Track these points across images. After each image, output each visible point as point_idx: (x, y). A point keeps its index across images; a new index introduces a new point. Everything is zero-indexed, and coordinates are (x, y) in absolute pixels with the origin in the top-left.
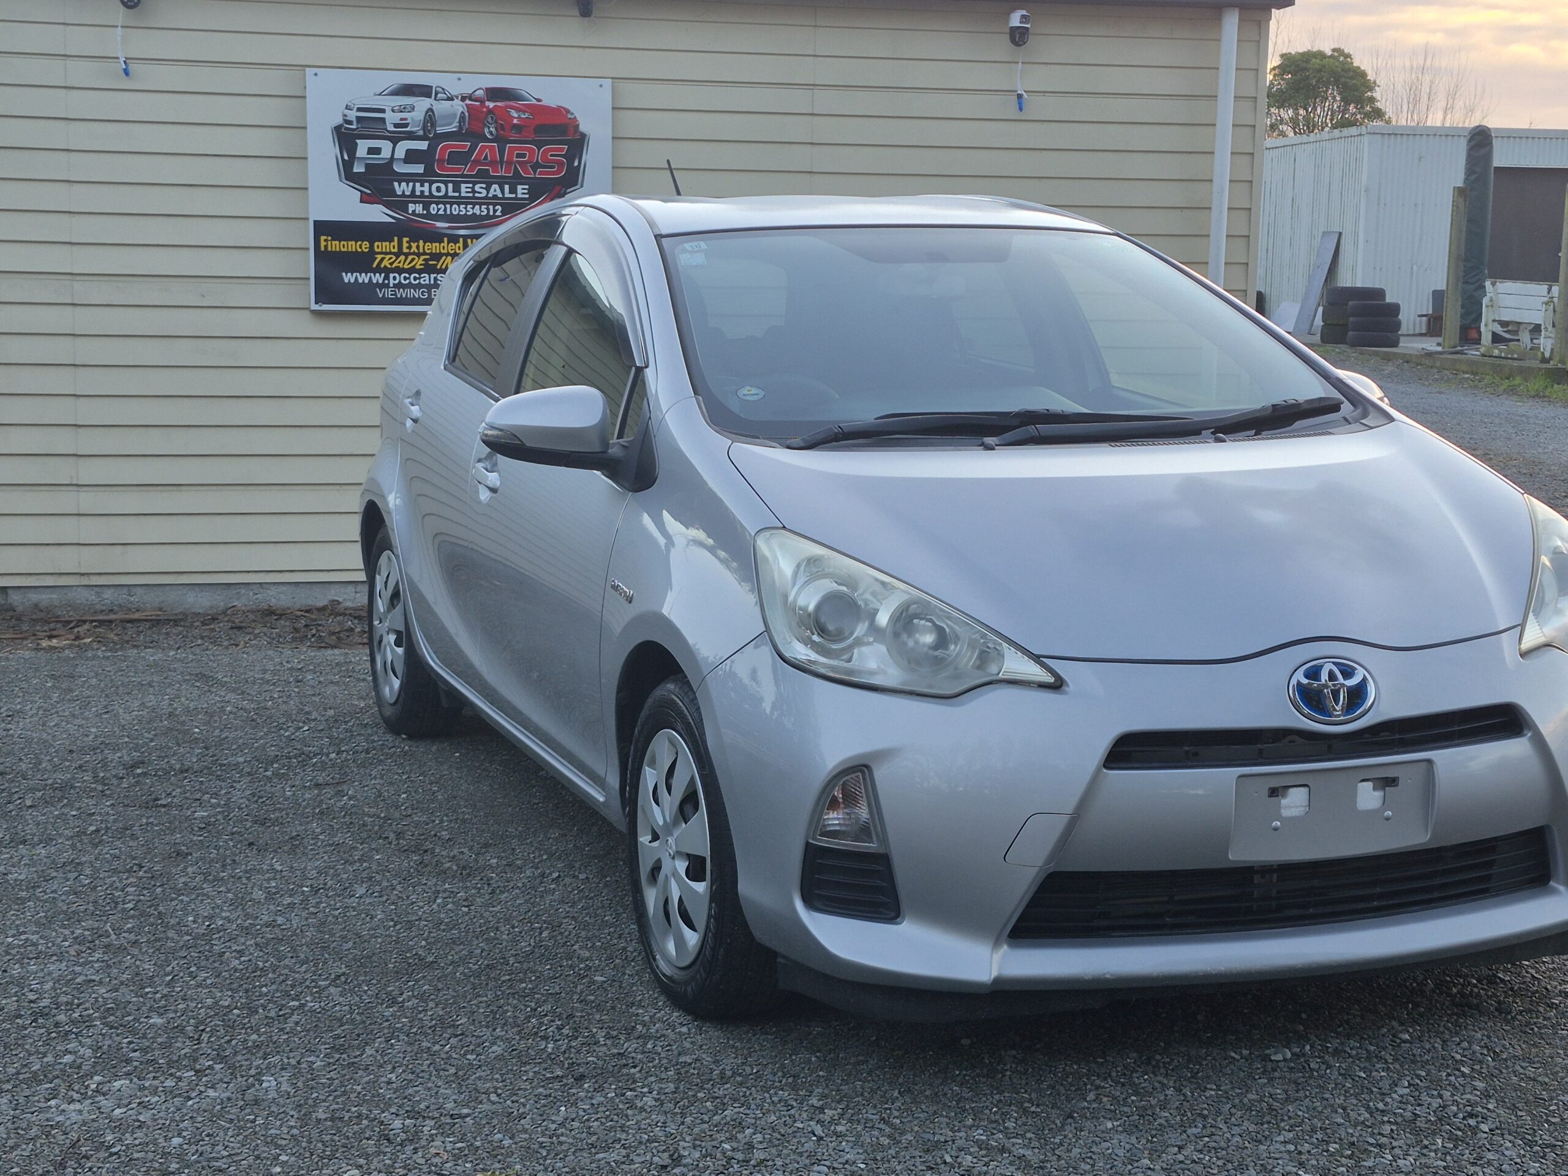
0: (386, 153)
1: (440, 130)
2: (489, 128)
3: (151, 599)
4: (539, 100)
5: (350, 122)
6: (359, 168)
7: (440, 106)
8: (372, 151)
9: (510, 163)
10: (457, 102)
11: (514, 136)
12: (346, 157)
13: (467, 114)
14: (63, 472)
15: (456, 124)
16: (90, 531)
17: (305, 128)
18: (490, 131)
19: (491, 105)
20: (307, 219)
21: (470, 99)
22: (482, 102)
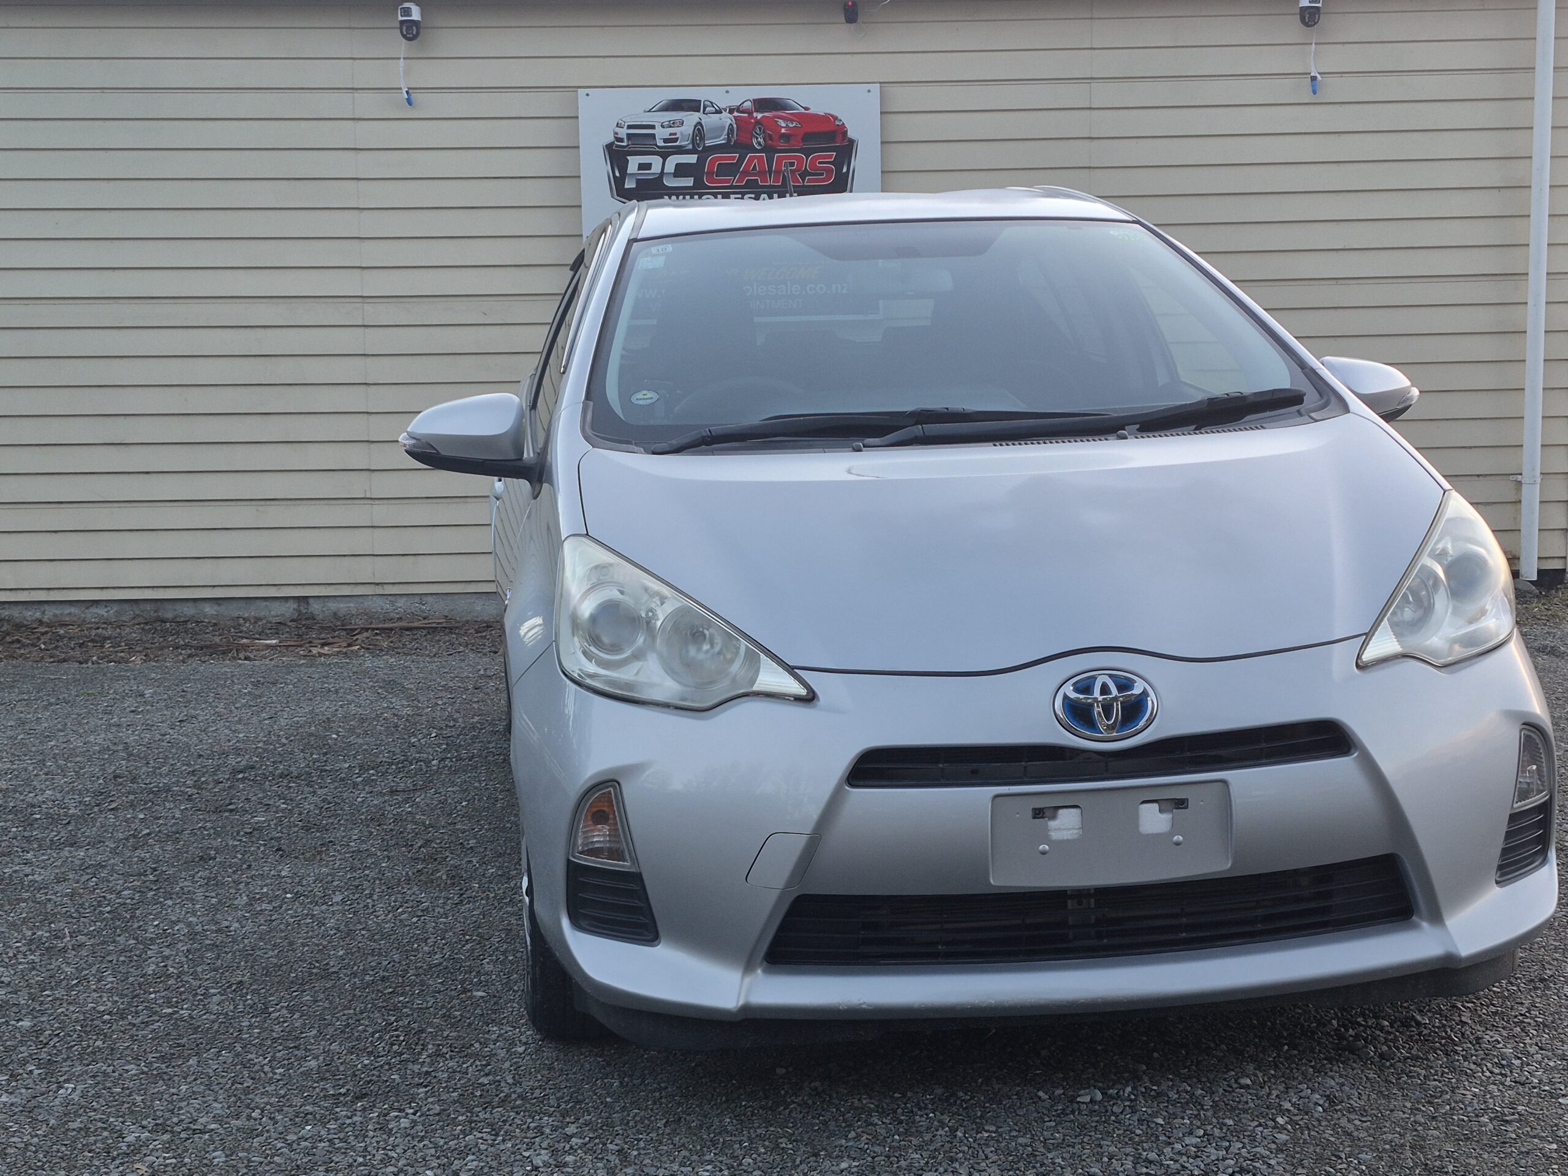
0: (656, 169)
1: (708, 143)
2: (757, 138)
3: (439, 609)
4: (806, 109)
5: (621, 140)
6: (630, 184)
7: (708, 120)
8: (643, 166)
9: (778, 172)
10: (725, 114)
11: (782, 145)
12: (617, 174)
13: (735, 126)
14: (358, 486)
15: (724, 136)
16: (385, 542)
17: (578, 147)
18: (758, 141)
19: (759, 116)
20: (581, 236)
21: (738, 111)
22: (750, 113)
